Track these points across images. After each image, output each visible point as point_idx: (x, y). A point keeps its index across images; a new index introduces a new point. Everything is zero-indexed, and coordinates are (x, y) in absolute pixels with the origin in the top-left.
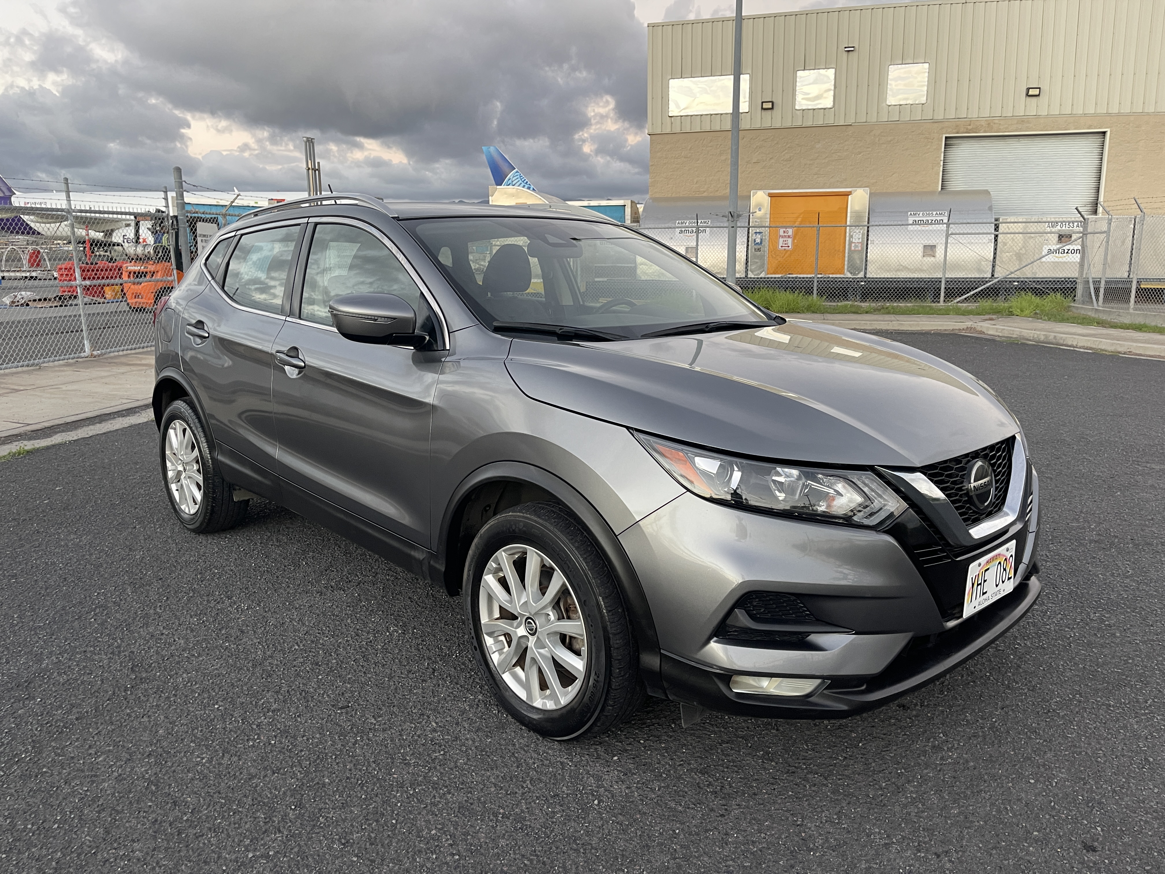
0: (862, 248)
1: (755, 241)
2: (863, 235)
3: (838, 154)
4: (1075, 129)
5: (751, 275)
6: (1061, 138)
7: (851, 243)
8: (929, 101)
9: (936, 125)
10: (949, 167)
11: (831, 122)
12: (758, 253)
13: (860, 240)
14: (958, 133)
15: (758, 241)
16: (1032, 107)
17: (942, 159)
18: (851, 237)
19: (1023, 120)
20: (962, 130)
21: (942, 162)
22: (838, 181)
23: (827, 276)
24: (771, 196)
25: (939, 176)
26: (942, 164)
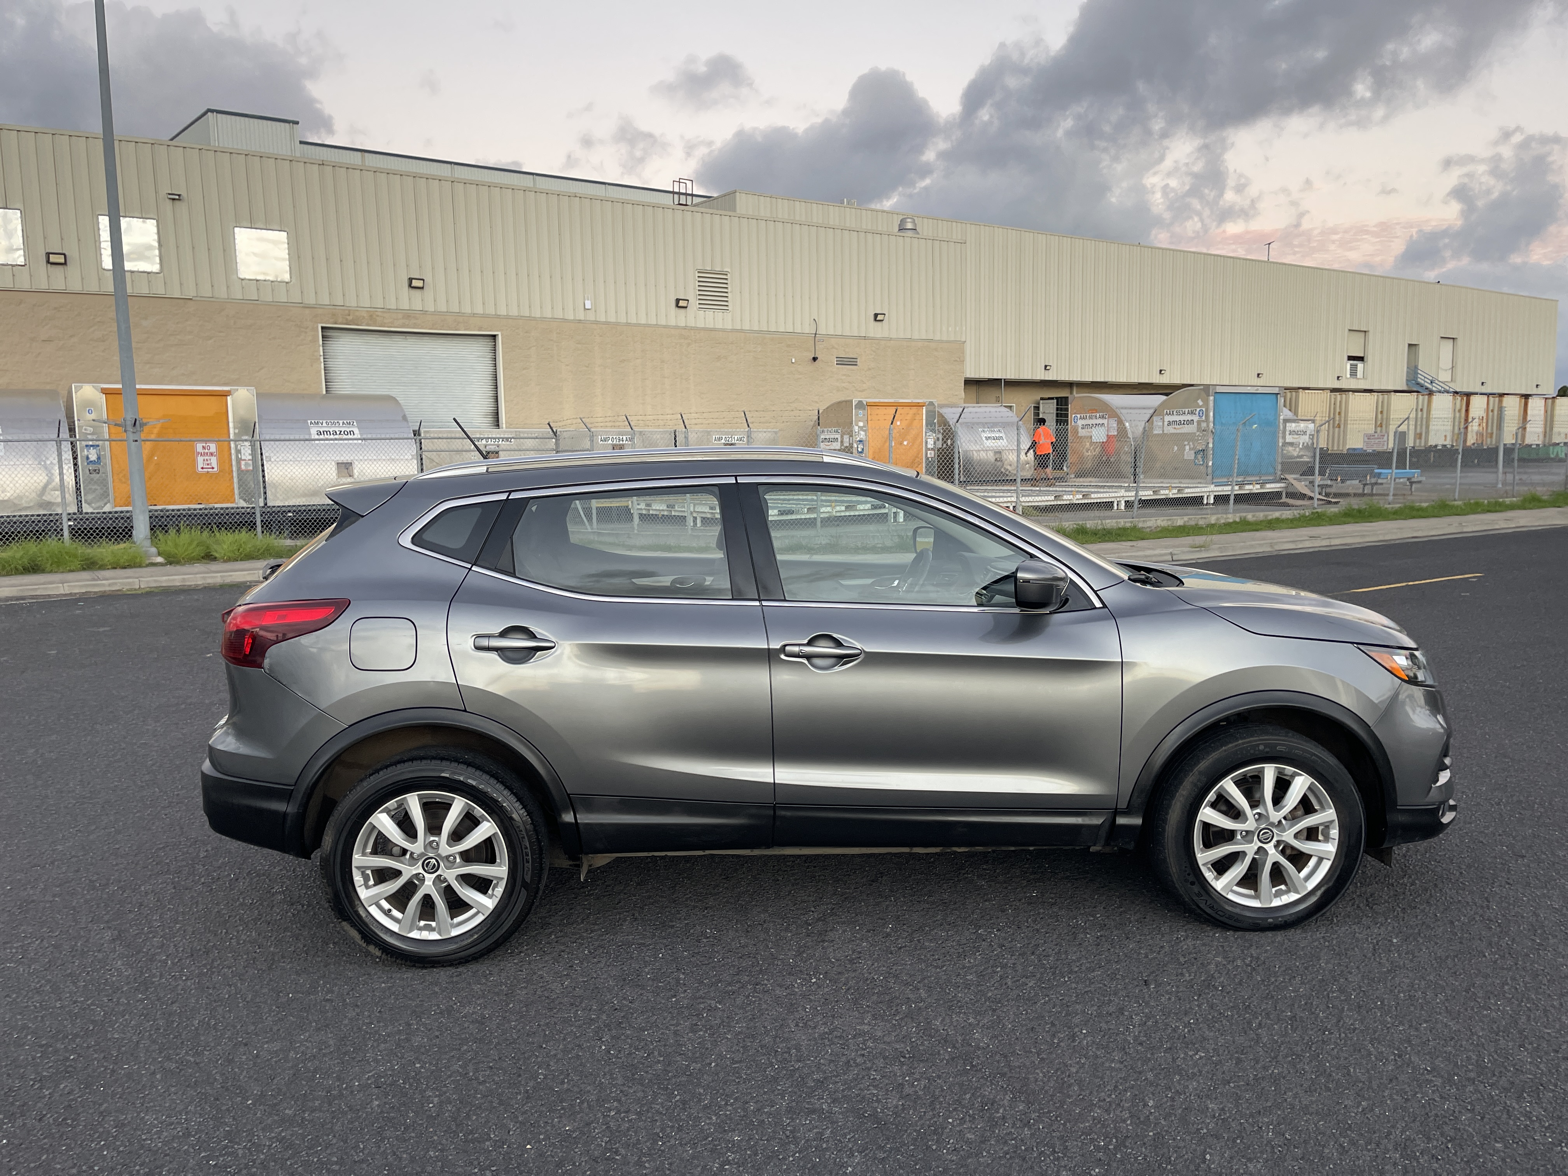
0: (256, 467)
1: (88, 458)
3: (179, 337)
4: (465, 330)
5: (86, 508)
6: (450, 338)
7: (239, 461)
8: (293, 281)
9: (307, 311)
10: (330, 364)
11: (161, 291)
12: (95, 476)
13: (252, 458)
14: (336, 323)
16: (416, 301)
17: (322, 354)
18: (238, 452)
19: (408, 315)
20: (340, 320)
21: (322, 358)
23: (211, 506)
24: (105, 392)
25: (321, 375)
26: (322, 360)
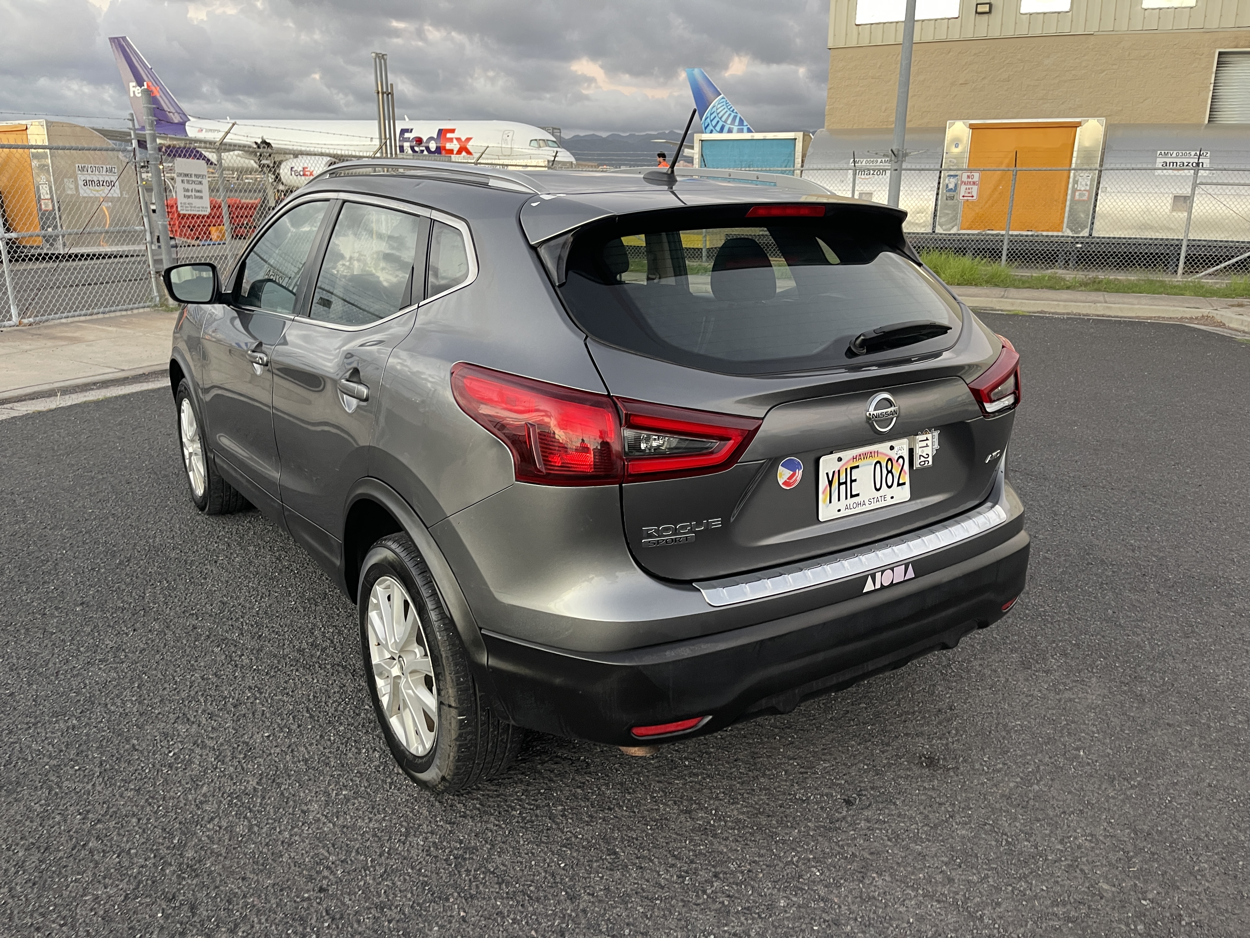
0: (1089, 197)
1: (947, 186)
2: (1092, 180)
3: (1073, 72)
5: (939, 230)
7: (1074, 190)
8: (1199, 5)
9: (1208, 36)
11: (1066, 30)
12: (950, 202)
13: (1088, 188)
14: (1236, 47)
15: (951, 186)
17: (1213, 81)
18: (1076, 182)
20: (1242, 43)
21: (1212, 85)
22: (1070, 108)
23: (1039, 233)
24: (972, 127)
25: (1207, 104)
26: (1212, 88)
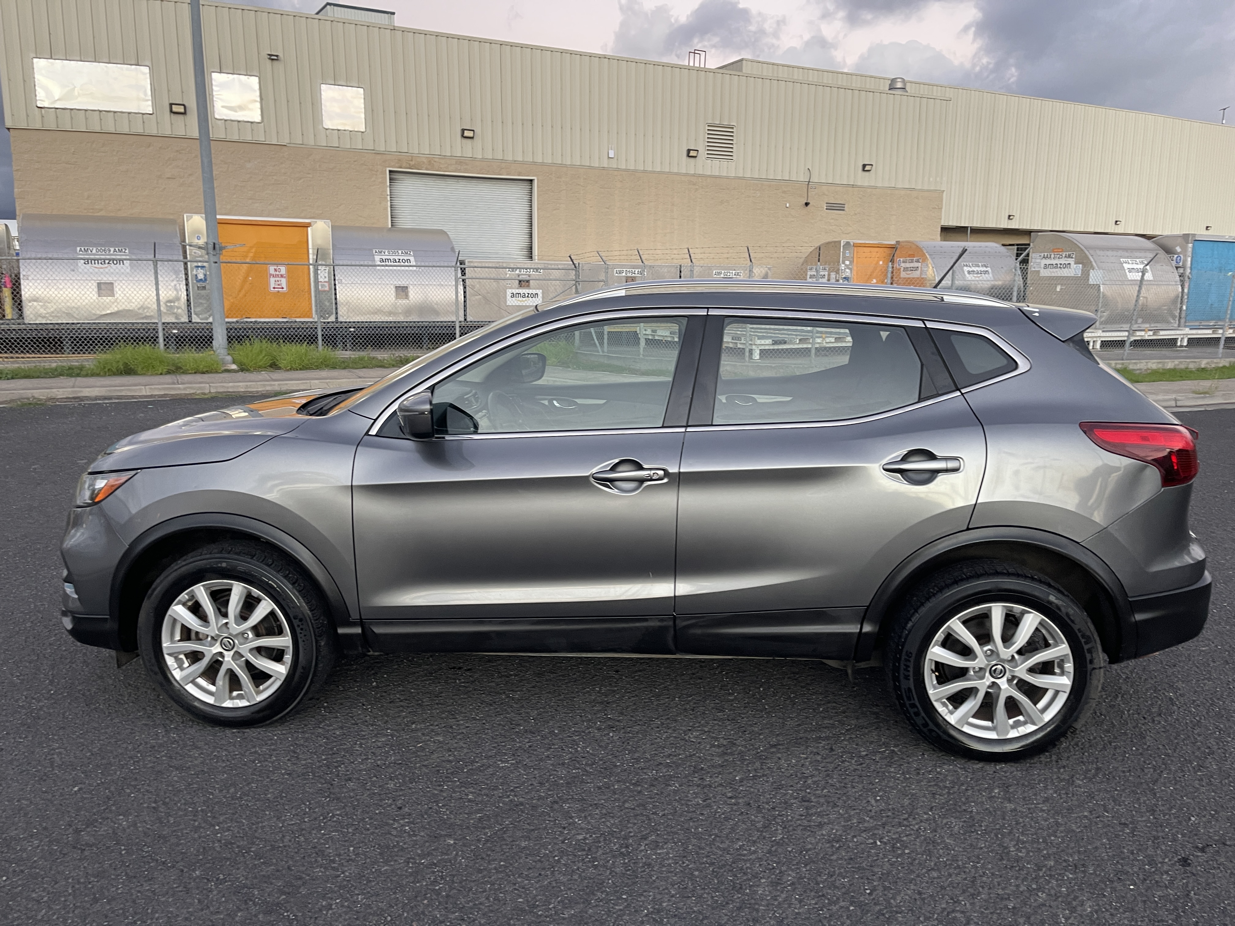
0: (330, 288)
1: (196, 276)
2: (329, 273)
3: (275, 177)
5: (195, 319)
6: (494, 182)
7: (316, 282)
8: (368, 130)
9: (379, 157)
10: (395, 203)
11: (262, 139)
12: (202, 292)
13: (327, 280)
14: (401, 168)
15: (201, 276)
16: (466, 149)
17: (389, 193)
19: (461, 161)
20: (404, 165)
21: (389, 197)
23: (293, 319)
25: (387, 211)
26: (389, 199)
